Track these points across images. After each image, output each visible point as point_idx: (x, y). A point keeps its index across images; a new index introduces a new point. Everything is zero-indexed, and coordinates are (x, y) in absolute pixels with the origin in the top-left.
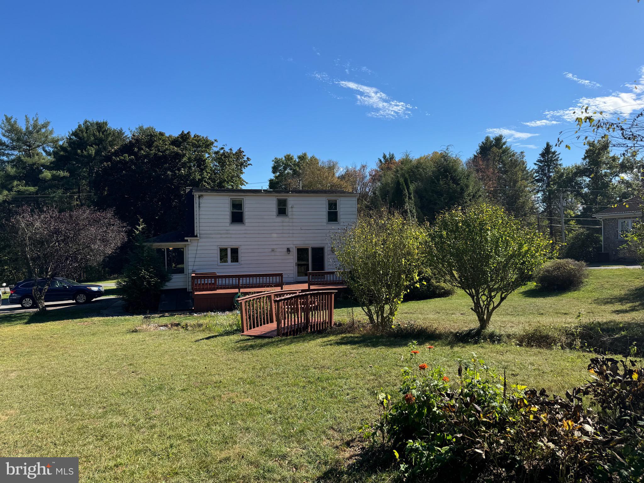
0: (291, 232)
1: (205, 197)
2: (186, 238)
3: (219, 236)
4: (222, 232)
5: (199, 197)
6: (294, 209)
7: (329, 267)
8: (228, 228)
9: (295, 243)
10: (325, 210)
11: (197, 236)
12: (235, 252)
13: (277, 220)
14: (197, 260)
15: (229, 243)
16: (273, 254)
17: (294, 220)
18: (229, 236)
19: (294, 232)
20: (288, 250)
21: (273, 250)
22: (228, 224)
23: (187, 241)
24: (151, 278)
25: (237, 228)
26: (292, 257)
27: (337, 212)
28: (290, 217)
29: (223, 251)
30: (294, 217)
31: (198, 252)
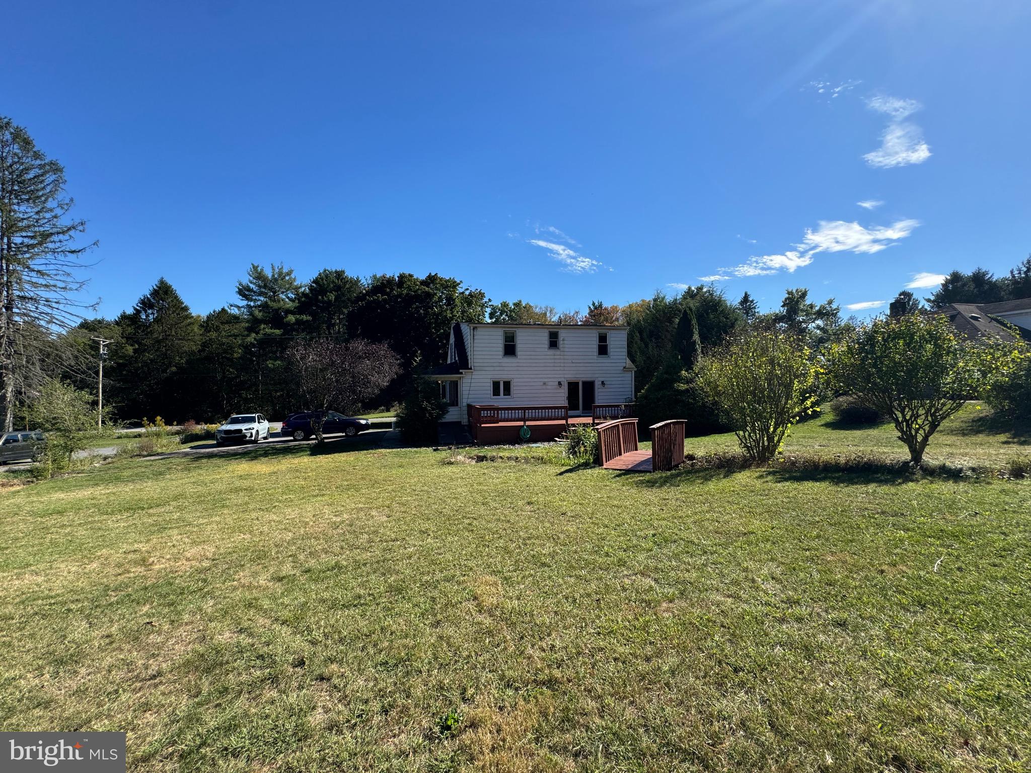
0: (562, 365)
1: (479, 329)
2: (461, 371)
3: (492, 368)
4: (495, 364)
5: (474, 329)
6: (565, 342)
7: (600, 401)
8: (500, 361)
9: (566, 376)
10: (595, 343)
11: (471, 369)
12: (507, 385)
13: (548, 353)
14: (471, 392)
15: (502, 377)
16: (544, 387)
17: (566, 353)
18: (501, 368)
19: (566, 365)
20: (560, 383)
21: (544, 384)
22: (501, 357)
23: (462, 373)
24: (433, 409)
25: (510, 360)
26: (563, 391)
27: (606, 346)
28: (562, 349)
29: (496, 385)
30: (566, 350)
31: (472, 385)
